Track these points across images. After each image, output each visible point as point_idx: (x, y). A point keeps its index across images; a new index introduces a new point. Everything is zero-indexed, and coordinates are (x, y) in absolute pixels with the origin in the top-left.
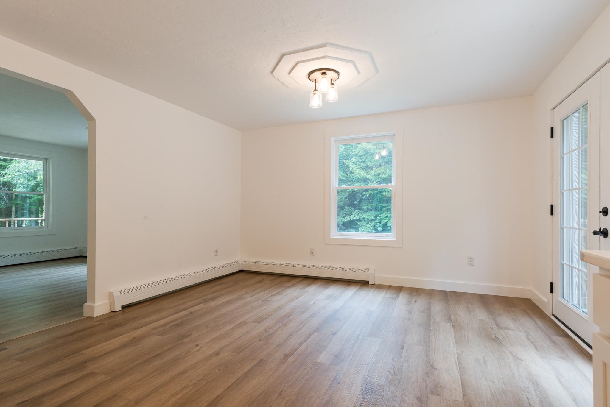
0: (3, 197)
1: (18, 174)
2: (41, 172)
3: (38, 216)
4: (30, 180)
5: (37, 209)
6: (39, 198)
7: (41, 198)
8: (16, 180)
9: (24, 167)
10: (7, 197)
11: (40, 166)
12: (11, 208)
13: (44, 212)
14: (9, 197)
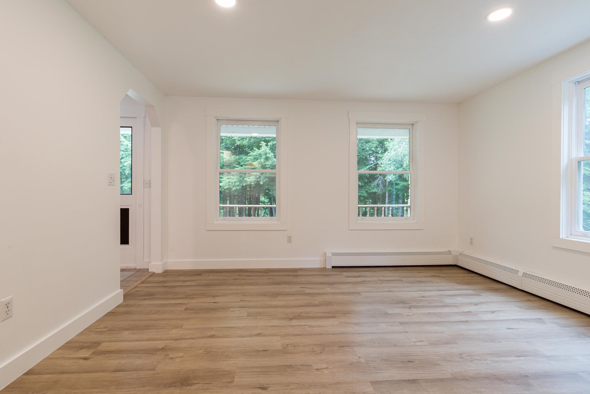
0: (380, 184)
1: (390, 162)
2: (407, 158)
3: (404, 203)
4: (398, 168)
5: (403, 195)
6: (404, 184)
7: (406, 184)
8: (388, 168)
9: (393, 155)
10: (383, 184)
11: (406, 151)
12: (385, 193)
13: (410, 197)
14: (384, 184)
